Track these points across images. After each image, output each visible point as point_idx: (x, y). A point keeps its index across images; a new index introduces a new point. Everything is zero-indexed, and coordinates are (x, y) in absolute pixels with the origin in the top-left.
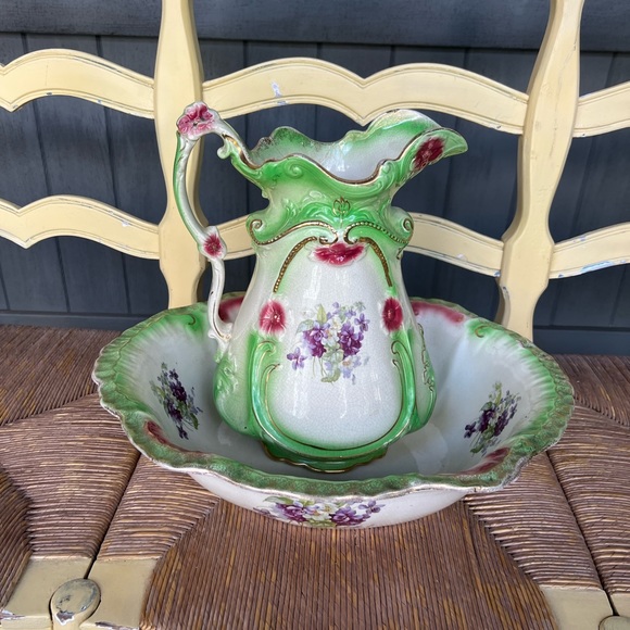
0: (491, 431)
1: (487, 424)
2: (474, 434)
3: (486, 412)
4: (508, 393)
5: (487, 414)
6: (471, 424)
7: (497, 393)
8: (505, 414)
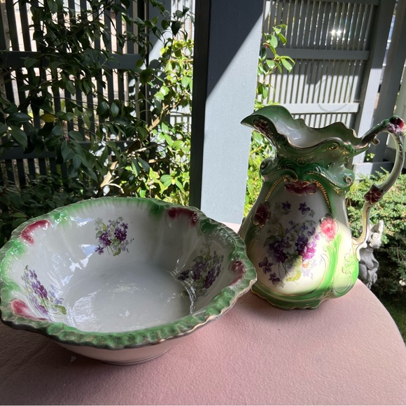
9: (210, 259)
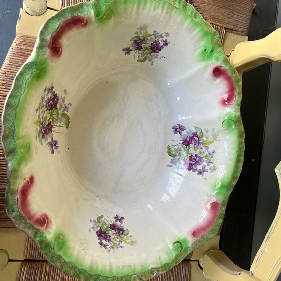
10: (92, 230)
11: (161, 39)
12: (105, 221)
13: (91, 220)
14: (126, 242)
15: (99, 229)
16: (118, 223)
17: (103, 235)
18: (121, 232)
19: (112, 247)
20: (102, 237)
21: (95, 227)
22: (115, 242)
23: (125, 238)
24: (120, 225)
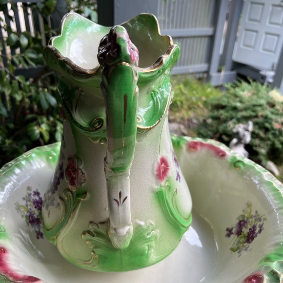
0: (244, 237)
1: (241, 231)
2: (232, 236)
3: (240, 221)
4: (257, 212)
5: (242, 224)
6: (230, 227)
7: (249, 210)
8: (254, 227)
9: (252, 217)
10: (249, 249)
11: (32, 196)
12: (236, 243)
13: (239, 256)
14: (251, 212)
15: (246, 244)
16: (234, 231)
17: (251, 236)
18: (242, 223)
19: (260, 220)
20: (253, 236)
21: (244, 248)
22: (254, 221)
23: (246, 215)
24: (235, 227)
